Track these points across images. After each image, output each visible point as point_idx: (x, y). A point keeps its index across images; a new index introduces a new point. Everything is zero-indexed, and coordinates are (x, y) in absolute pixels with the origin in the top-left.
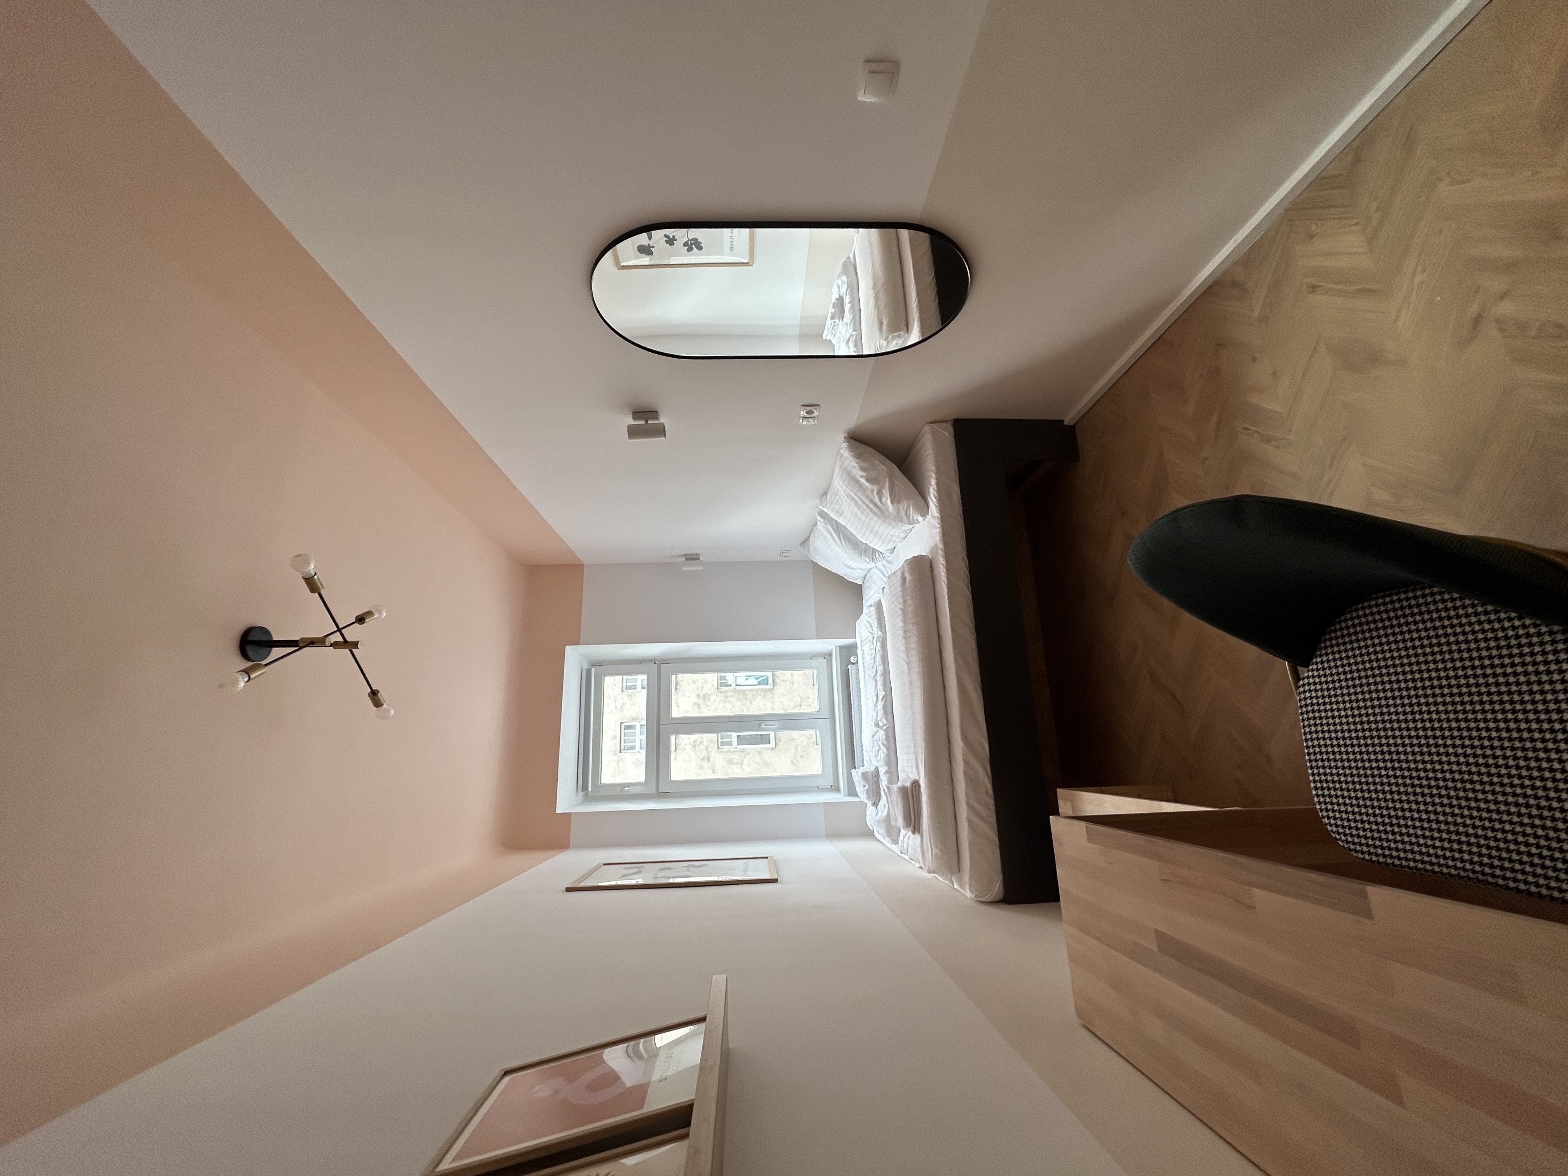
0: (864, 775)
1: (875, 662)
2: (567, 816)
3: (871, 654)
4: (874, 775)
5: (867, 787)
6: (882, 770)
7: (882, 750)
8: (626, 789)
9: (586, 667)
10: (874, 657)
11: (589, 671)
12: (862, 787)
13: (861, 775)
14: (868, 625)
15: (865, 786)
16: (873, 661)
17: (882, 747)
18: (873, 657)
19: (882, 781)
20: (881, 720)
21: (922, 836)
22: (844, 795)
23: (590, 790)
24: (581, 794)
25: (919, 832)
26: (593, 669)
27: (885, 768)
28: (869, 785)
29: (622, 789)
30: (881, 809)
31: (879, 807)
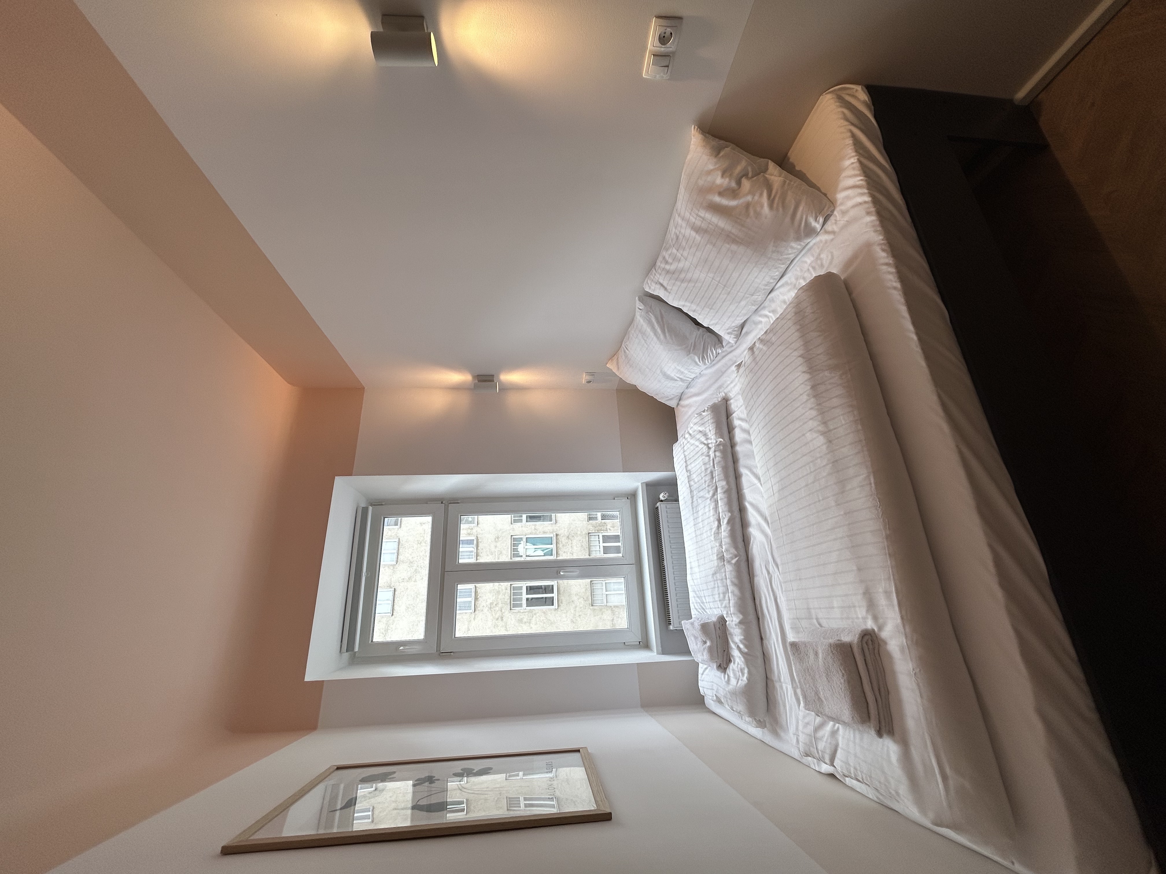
0: (705, 627)
1: (712, 478)
2: (319, 685)
3: (706, 469)
4: (717, 627)
5: (708, 643)
6: (733, 621)
7: (733, 592)
8: (401, 648)
9: (363, 505)
10: (712, 472)
11: (365, 511)
12: (700, 644)
13: (699, 627)
14: (699, 436)
15: (705, 643)
16: (708, 478)
17: (731, 588)
18: (709, 471)
19: (731, 635)
20: (727, 550)
21: (904, 743)
22: (658, 653)
23: (356, 649)
24: (346, 655)
25: (891, 733)
26: (370, 508)
27: (738, 617)
28: (712, 641)
29: (397, 649)
30: (735, 674)
31: (730, 671)
